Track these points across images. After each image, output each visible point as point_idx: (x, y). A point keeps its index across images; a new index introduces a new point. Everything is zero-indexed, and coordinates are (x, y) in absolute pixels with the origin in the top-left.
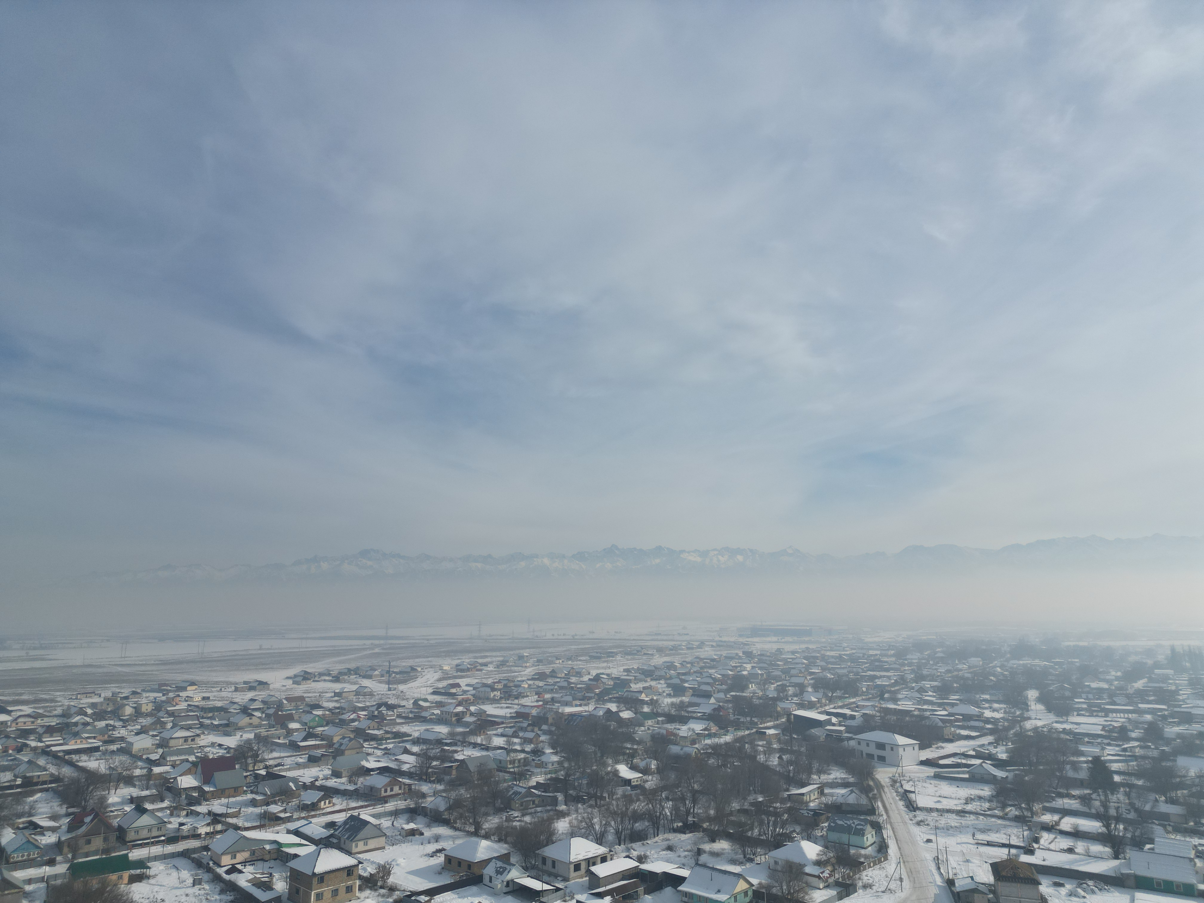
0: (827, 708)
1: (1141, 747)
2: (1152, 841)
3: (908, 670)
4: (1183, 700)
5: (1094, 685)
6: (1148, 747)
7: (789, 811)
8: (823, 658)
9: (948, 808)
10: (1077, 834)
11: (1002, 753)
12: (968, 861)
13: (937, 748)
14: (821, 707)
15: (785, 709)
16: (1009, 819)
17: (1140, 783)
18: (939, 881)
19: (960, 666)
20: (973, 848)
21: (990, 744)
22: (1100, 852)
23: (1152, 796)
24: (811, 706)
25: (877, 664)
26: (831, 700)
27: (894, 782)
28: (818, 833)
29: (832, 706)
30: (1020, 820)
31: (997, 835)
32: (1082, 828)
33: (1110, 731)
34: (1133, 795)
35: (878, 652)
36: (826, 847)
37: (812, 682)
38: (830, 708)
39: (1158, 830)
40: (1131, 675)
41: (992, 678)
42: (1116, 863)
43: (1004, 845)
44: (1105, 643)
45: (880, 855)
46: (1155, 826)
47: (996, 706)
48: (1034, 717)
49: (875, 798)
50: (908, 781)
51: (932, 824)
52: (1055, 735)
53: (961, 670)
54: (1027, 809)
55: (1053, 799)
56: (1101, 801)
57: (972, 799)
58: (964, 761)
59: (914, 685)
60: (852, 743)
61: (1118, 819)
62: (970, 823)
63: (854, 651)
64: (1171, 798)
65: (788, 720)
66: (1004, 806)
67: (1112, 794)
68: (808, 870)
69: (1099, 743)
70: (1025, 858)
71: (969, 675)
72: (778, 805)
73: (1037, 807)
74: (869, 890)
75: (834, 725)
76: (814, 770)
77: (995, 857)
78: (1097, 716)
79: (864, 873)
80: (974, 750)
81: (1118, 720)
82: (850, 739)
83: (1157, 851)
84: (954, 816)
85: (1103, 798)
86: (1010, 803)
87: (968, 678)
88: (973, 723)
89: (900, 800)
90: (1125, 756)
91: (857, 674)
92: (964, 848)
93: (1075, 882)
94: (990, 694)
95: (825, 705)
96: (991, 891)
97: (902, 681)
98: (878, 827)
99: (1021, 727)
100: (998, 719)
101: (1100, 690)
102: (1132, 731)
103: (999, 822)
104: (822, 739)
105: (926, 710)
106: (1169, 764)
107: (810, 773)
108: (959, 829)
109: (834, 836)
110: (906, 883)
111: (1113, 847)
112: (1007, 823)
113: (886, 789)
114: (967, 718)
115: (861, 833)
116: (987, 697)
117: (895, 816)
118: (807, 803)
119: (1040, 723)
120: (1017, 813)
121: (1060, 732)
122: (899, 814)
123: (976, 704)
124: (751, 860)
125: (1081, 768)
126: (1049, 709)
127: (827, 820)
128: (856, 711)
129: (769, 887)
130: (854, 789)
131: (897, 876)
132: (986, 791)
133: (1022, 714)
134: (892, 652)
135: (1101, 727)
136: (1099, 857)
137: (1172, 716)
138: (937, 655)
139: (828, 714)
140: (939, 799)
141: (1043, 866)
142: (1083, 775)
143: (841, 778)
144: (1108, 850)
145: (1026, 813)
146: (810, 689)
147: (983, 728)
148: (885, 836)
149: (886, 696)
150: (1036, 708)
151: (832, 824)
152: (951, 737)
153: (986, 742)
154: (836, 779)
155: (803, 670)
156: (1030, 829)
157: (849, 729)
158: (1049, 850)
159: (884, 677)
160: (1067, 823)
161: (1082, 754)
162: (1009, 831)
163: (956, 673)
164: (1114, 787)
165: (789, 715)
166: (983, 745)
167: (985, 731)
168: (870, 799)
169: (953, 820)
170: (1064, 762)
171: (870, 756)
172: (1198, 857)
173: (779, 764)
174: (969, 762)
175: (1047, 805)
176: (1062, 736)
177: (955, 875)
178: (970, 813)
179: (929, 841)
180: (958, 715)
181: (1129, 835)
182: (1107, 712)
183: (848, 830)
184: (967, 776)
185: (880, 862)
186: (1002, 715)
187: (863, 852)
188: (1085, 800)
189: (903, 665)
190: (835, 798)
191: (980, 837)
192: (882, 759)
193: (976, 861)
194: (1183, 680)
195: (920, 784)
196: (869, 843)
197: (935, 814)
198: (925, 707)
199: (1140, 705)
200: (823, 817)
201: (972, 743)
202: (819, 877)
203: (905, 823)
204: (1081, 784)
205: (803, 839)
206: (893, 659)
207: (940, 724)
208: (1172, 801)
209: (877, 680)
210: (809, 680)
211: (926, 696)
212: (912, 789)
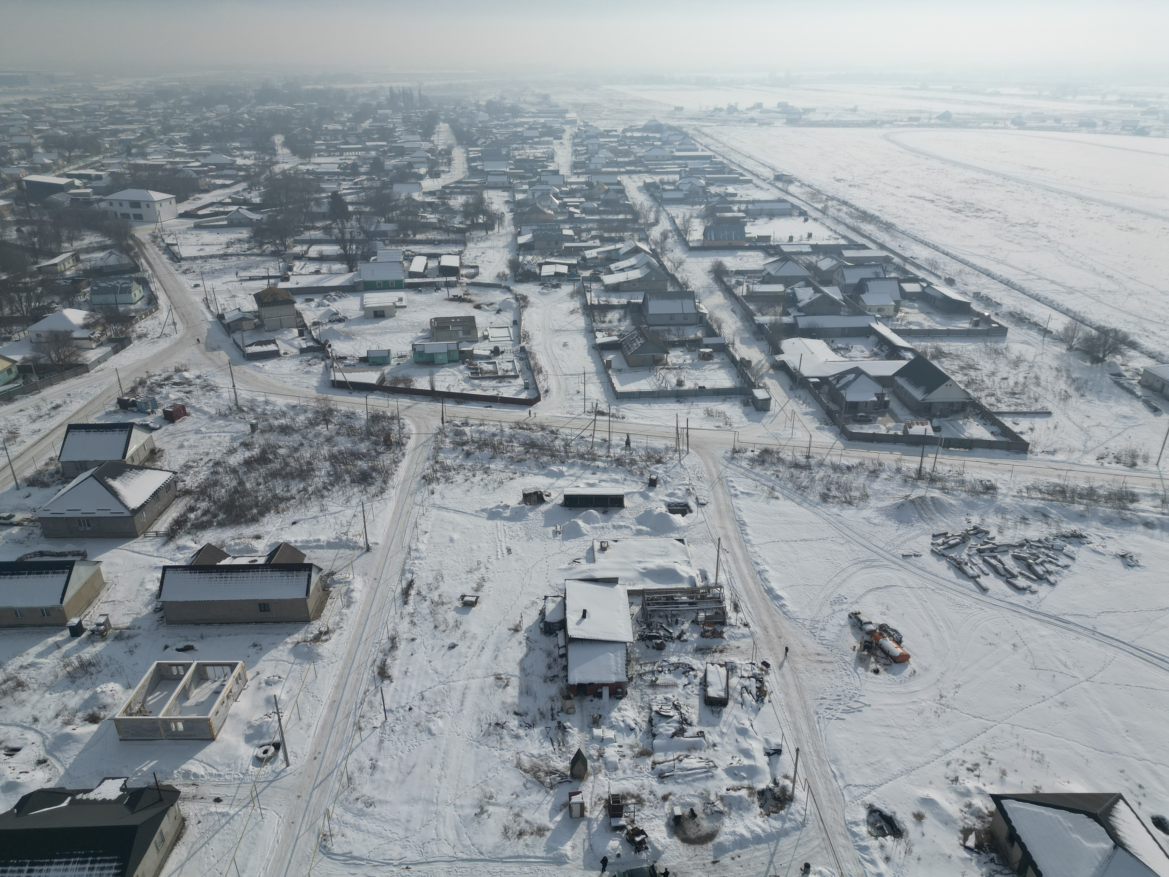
0: (66, 170)
1: (368, 180)
2: (375, 254)
3: (154, 121)
4: (398, 137)
5: (330, 127)
6: (373, 179)
7: (42, 283)
8: (50, 112)
9: (211, 254)
10: (322, 258)
11: (256, 197)
12: (234, 296)
13: (194, 200)
14: (59, 169)
15: (11, 175)
16: (267, 255)
17: (367, 209)
18: (210, 318)
19: (208, 115)
20: (237, 284)
21: (244, 190)
22: (339, 269)
23: (376, 219)
24: (45, 169)
25: (118, 116)
26: (69, 161)
27: (154, 238)
28: (81, 299)
29: (71, 167)
30: (276, 254)
31: (258, 270)
32: (325, 253)
33: (345, 168)
34: (363, 220)
35: (117, 103)
36: (92, 310)
37: (41, 141)
38: (71, 170)
39: (380, 244)
40: (360, 116)
41: (240, 125)
42: (351, 274)
43: (264, 278)
44: (339, 86)
45: (150, 307)
46: (377, 242)
47: (246, 153)
48: (281, 161)
49: (137, 256)
50: (169, 235)
51: (197, 270)
52: (300, 177)
53: (208, 119)
54: (280, 244)
55: (302, 232)
56: (339, 229)
57: (232, 243)
58: (221, 209)
59: (162, 137)
60: (103, 205)
61: (352, 241)
62: (232, 264)
63: (87, 103)
64: (389, 218)
65: (20, 187)
66: (261, 245)
67: (348, 222)
68: (76, 335)
69: (336, 180)
70: (282, 285)
71: (218, 124)
72: (28, 279)
73: (289, 241)
74: (144, 339)
75: (78, 188)
76: (64, 238)
77: (257, 289)
78: (334, 155)
79: (137, 325)
80: (230, 197)
81: (351, 158)
82: (101, 200)
83: (379, 260)
84: (217, 260)
85: (340, 226)
86: (266, 241)
87: (217, 127)
88: (226, 172)
89: (163, 254)
90: (356, 188)
91: (96, 129)
92: (230, 286)
93: (322, 295)
94: (241, 142)
95: (64, 167)
96: (256, 317)
97: (148, 133)
98: (144, 283)
99: (270, 171)
100: (249, 166)
101: (336, 131)
102: (361, 167)
103: (258, 259)
104: (67, 203)
105: (178, 163)
106: (388, 191)
107: (60, 242)
108: (223, 271)
109: (99, 299)
110: (180, 326)
111: (348, 264)
112: (266, 258)
113: (147, 246)
114: (220, 167)
115: (128, 291)
116: (237, 144)
117: (160, 270)
118: (62, 272)
119: (287, 166)
120: (273, 249)
121: (304, 173)
122: (165, 267)
123: (228, 152)
124: (8, 339)
125: (323, 203)
126: (294, 152)
127: (88, 286)
128: (102, 171)
129: (35, 359)
130: (113, 250)
131: (170, 321)
132: (244, 234)
133: (271, 159)
134: (133, 102)
135: (337, 166)
136: (338, 274)
137: (390, 151)
138: (183, 104)
139: (69, 176)
140: (202, 247)
141: (297, 288)
142: (324, 209)
143: (97, 242)
144: (345, 266)
145: (280, 248)
146: (40, 150)
147: (236, 176)
148: (153, 289)
149: (134, 151)
150: (283, 152)
151: (95, 288)
152: (206, 187)
153: (241, 189)
154: (91, 243)
155: (26, 128)
156: (284, 261)
157: (97, 191)
158: (301, 275)
159: (128, 130)
160: (314, 251)
161: (323, 190)
162: (267, 265)
163: (204, 122)
164: (348, 216)
165: (19, 182)
166: (238, 192)
167: (239, 178)
168: (132, 258)
169: (217, 264)
170: (309, 200)
171: (126, 216)
172: (405, 259)
173: (19, 238)
174: (226, 210)
175: (297, 238)
176: (306, 176)
177: (224, 309)
178: (232, 255)
179: (196, 286)
180: (211, 164)
181: (359, 252)
182: (342, 152)
183: (114, 290)
184: (225, 223)
185: (151, 312)
186: (252, 162)
187: (132, 307)
188: (327, 230)
189: (147, 116)
190: (93, 263)
191: (243, 274)
192: (139, 217)
193: (241, 295)
194: (398, 119)
195: (181, 236)
196: (137, 298)
197: (199, 261)
198: (177, 160)
199: (367, 143)
200: (84, 283)
201: (227, 191)
202: (90, 339)
203: (171, 274)
204: (323, 216)
205: (65, 308)
206: (135, 110)
207: (195, 175)
208: (389, 221)
209: (120, 135)
210: (36, 139)
211: (177, 148)
212: (174, 242)
